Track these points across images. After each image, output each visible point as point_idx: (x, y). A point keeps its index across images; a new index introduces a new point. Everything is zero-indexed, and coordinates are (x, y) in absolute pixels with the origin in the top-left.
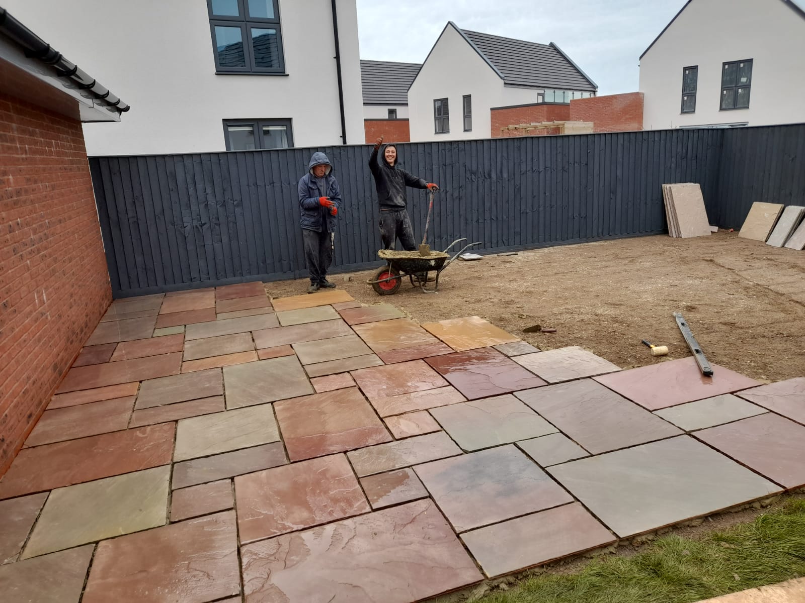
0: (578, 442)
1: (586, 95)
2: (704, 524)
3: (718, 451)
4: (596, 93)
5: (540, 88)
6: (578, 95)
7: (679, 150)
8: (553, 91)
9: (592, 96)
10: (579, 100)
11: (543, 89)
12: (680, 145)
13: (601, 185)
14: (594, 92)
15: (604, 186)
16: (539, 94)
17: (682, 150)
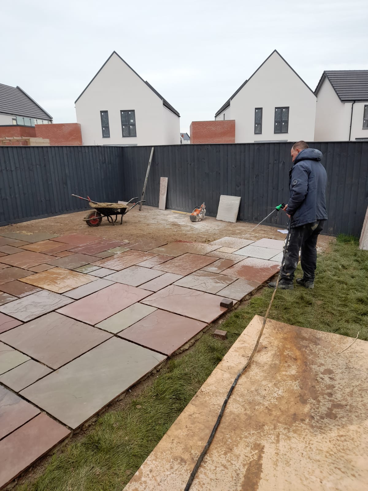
0: (44, 363)
1: (46, 122)
2: (127, 395)
3: (132, 342)
4: (52, 121)
5: (14, 115)
6: (40, 122)
7: (101, 158)
8: (23, 118)
9: (50, 123)
10: (41, 125)
11: (16, 116)
12: (101, 155)
13: (57, 179)
14: (51, 121)
15: (58, 180)
16: (13, 119)
17: (102, 158)
